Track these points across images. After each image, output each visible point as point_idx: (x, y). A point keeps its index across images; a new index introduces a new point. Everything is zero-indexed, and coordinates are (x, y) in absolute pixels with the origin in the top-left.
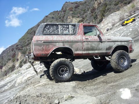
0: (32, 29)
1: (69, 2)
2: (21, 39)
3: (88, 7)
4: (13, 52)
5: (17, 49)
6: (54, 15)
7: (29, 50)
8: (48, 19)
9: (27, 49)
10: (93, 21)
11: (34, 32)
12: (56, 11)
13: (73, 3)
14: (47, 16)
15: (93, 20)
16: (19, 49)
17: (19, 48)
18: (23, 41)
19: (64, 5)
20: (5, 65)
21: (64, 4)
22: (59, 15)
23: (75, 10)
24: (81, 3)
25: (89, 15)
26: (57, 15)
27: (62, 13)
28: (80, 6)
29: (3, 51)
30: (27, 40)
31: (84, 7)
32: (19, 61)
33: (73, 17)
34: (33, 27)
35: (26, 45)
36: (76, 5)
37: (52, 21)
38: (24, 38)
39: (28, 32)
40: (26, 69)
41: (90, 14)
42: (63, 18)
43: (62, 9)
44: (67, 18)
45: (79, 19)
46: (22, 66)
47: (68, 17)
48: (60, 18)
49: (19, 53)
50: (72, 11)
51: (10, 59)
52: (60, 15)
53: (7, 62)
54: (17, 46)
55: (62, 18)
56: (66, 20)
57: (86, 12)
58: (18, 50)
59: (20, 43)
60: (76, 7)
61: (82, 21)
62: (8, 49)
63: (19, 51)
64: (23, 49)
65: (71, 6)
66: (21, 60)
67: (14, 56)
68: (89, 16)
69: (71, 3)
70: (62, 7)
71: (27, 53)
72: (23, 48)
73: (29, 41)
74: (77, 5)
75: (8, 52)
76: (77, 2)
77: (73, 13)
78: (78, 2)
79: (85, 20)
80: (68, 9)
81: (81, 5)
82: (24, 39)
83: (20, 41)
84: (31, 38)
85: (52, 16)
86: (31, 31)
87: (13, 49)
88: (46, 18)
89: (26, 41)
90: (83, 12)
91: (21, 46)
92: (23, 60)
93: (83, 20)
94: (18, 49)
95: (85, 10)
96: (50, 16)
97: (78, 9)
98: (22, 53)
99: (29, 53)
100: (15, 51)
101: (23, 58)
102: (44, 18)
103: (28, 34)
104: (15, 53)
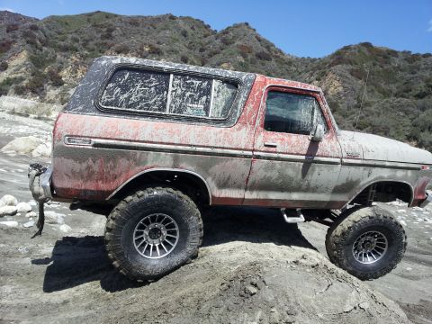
0: (108, 16)
1: (255, 30)
2: (58, 17)
4: (8, 37)
5: (26, 35)
6: (192, 28)
7: (57, 65)
8: (171, 26)
9: (53, 60)
11: (107, 31)
12: (206, 23)
13: (260, 40)
14: (172, 18)
16: (32, 43)
17: (34, 37)
18: (60, 30)
19: (237, 26)
22: (207, 40)
23: (253, 62)
24: (279, 54)
26: (199, 35)
27: (218, 42)
28: (273, 62)
30: (75, 35)
32: (5, 75)
34: (116, 16)
35: (59, 47)
36: (265, 50)
37: (177, 40)
38: (68, 21)
39: (90, 15)
40: (8, 113)
42: (210, 56)
43: (225, 32)
44: (219, 65)
46: (6, 94)
47: (225, 65)
48: (202, 50)
49: (25, 53)
50: (244, 56)
52: (209, 43)
54: (34, 28)
55: (206, 53)
58: (28, 42)
59: (47, 27)
60: (260, 56)
63: (28, 46)
64: (41, 50)
65: (251, 43)
66: (13, 76)
67: (3, 47)
69: (256, 37)
70: (228, 28)
71: (46, 71)
72: (45, 49)
73: (77, 41)
74: (267, 52)
76: (273, 45)
78: (272, 48)
80: (238, 43)
81: (276, 61)
82: (67, 24)
83: (53, 20)
84: (87, 37)
85: (187, 28)
86: (103, 23)
87: (13, 26)
88: (167, 19)
89: (70, 36)
91: (43, 38)
92: (22, 79)
94: (29, 39)
96: (181, 23)
97: (263, 64)
98: (32, 59)
99: (51, 73)
100: (14, 37)
101: (22, 75)
102: (164, 17)
103: (89, 20)
104: (10, 43)
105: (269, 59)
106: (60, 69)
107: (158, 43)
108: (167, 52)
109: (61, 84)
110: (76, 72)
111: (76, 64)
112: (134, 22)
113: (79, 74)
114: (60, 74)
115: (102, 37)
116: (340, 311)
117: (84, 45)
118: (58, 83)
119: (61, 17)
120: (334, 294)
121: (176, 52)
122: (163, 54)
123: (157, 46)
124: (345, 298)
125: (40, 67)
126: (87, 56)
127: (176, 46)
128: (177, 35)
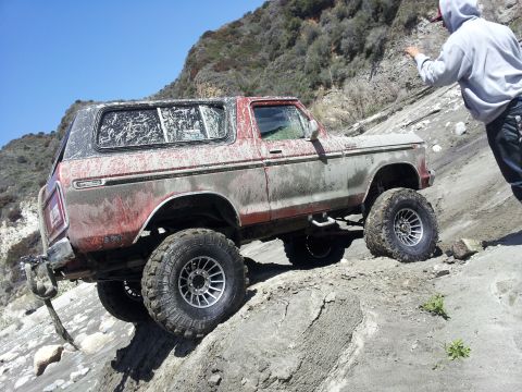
1: (91, 101)
6: (26, 148)
12: (36, 133)
19: (69, 112)
21: (68, 108)
37: (20, 172)
70: (63, 120)
85: (21, 152)
96: (9, 153)
108: (20, 191)
116: (308, 323)
120: (295, 312)
121: (29, 184)
122: (16, 198)
124: (306, 307)
127: (24, 178)
128: (16, 168)
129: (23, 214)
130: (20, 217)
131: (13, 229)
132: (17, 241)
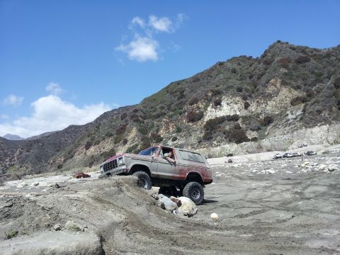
0: (178, 83)
1: (287, 43)
3: (333, 69)
4: (123, 123)
5: (132, 117)
6: (239, 64)
7: (155, 128)
8: (222, 70)
9: (152, 126)
10: (331, 110)
11: (180, 93)
12: (248, 56)
13: (294, 49)
14: (221, 64)
15: (334, 108)
16: (137, 121)
17: (137, 116)
18: (152, 105)
19: (271, 47)
20: (98, 143)
21: (272, 44)
22: (252, 68)
23: (295, 69)
24: (315, 52)
25: (326, 92)
26: (246, 67)
27: (261, 65)
28: (312, 60)
29: (105, 113)
30: (161, 105)
31: (321, 66)
32: (127, 146)
33: (284, 84)
34: (183, 80)
35: (154, 116)
36: (301, 55)
37: (230, 78)
38: (155, 98)
39: (167, 87)
41: (331, 89)
42: (259, 78)
43: (263, 56)
44: (267, 82)
45: (296, 93)
47: (272, 81)
48: (251, 77)
49: (134, 128)
50: (286, 67)
51: (111, 135)
52: (255, 69)
53: (104, 139)
54: (136, 111)
55: (255, 78)
56: (265, 86)
57: (322, 82)
58: (134, 121)
59: (144, 106)
60: (299, 61)
61: (304, 101)
62: (116, 112)
63: (135, 124)
64: (144, 123)
65: (288, 55)
66: (132, 145)
67: (122, 130)
68: (327, 94)
69: (291, 48)
70: (265, 52)
71: (150, 135)
72: (146, 121)
73: (163, 108)
74: (304, 56)
75: (114, 117)
76: (307, 48)
77: (286, 74)
78: (307, 50)
79: (313, 100)
80: (277, 59)
81: (315, 59)
82: (155, 100)
83: (147, 101)
84: (169, 103)
85: (235, 66)
86: (176, 89)
87: (124, 114)
88: (218, 66)
89: (158, 107)
90: (313, 78)
91: (143, 115)
92: (137, 145)
93: (308, 99)
94: (134, 119)
95: (321, 75)
96: (229, 65)
97: (304, 67)
98: (139, 130)
99: (153, 135)
100: (127, 121)
101: (137, 143)
102: (215, 66)
103: (168, 92)
104: (125, 126)
105: (308, 60)
106: (158, 131)
107: (217, 86)
108: (225, 89)
109: (161, 139)
110: (169, 128)
111: (167, 123)
112: (196, 79)
113: (171, 129)
114: (159, 134)
115: (179, 99)
117: (169, 109)
118: (159, 140)
119: (149, 97)
121: (232, 87)
122: (222, 93)
123: (216, 89)
125: (146, 134)
126: (172, 115)
127: (230, 82)
128: (229, 74)
129: (222, 103)
130: (220, 104)
131: (214, 110)
132: (213, 118)
